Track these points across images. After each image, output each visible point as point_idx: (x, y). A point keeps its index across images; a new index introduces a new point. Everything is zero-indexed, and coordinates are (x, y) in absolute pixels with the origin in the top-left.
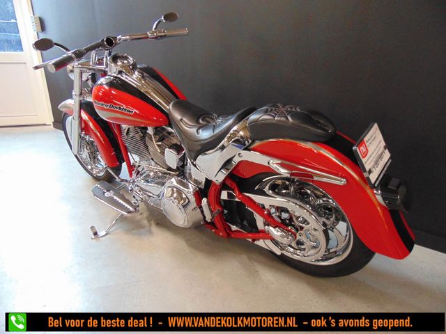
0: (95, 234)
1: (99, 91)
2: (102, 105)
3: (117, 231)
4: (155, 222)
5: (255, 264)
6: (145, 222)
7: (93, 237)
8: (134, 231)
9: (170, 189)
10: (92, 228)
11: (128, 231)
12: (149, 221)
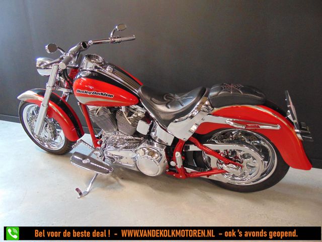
0: (81, 194)
1: (79, 82)
2: (86, 92)
3: (95, 189)
4: (119, 177)
5: (206, 193)
6: (112, 179)
7: (79, 197)
8: (108, 187)
9: (141, 149)
10: (77, 190)
11: (103, 188)
12: (114, 177)
